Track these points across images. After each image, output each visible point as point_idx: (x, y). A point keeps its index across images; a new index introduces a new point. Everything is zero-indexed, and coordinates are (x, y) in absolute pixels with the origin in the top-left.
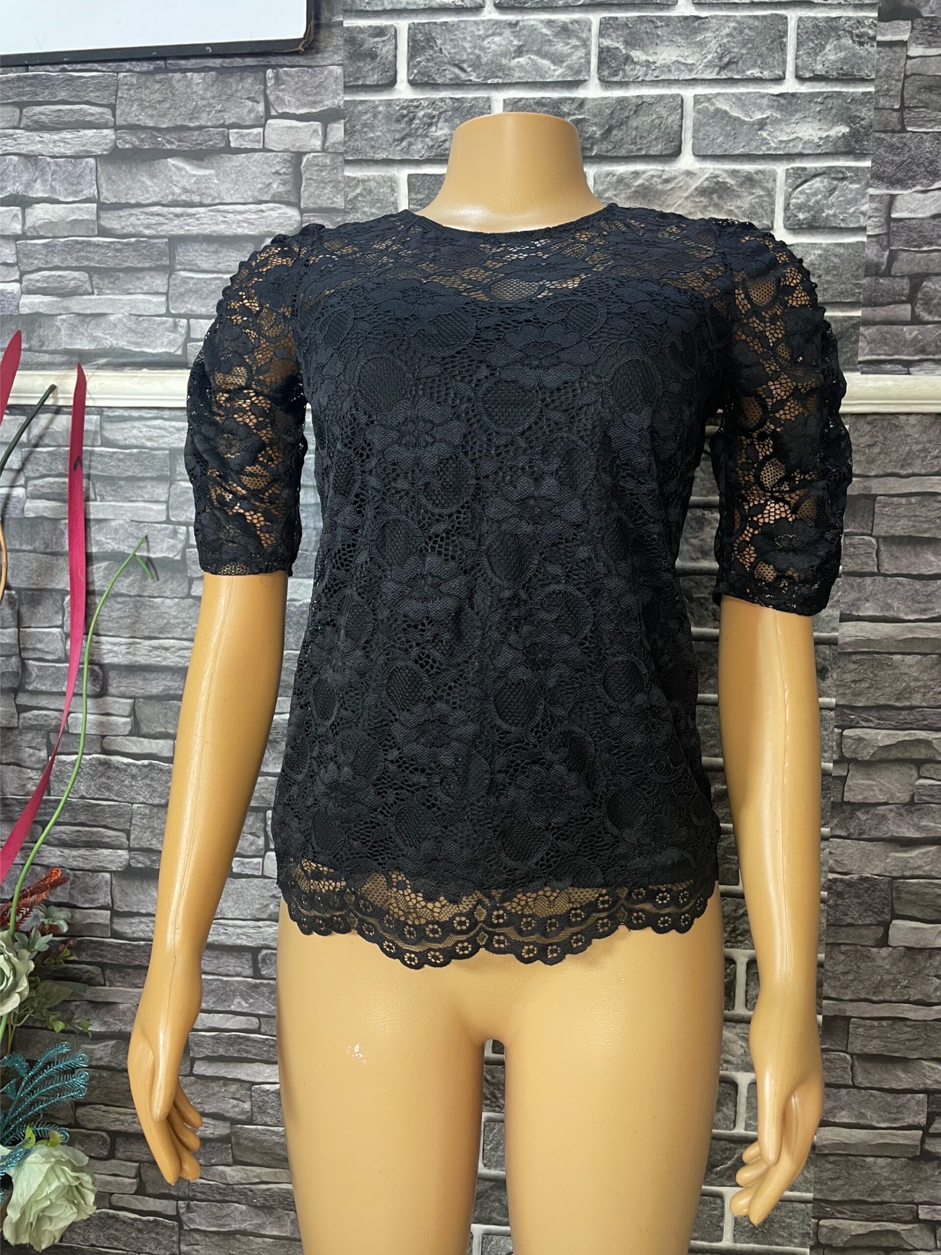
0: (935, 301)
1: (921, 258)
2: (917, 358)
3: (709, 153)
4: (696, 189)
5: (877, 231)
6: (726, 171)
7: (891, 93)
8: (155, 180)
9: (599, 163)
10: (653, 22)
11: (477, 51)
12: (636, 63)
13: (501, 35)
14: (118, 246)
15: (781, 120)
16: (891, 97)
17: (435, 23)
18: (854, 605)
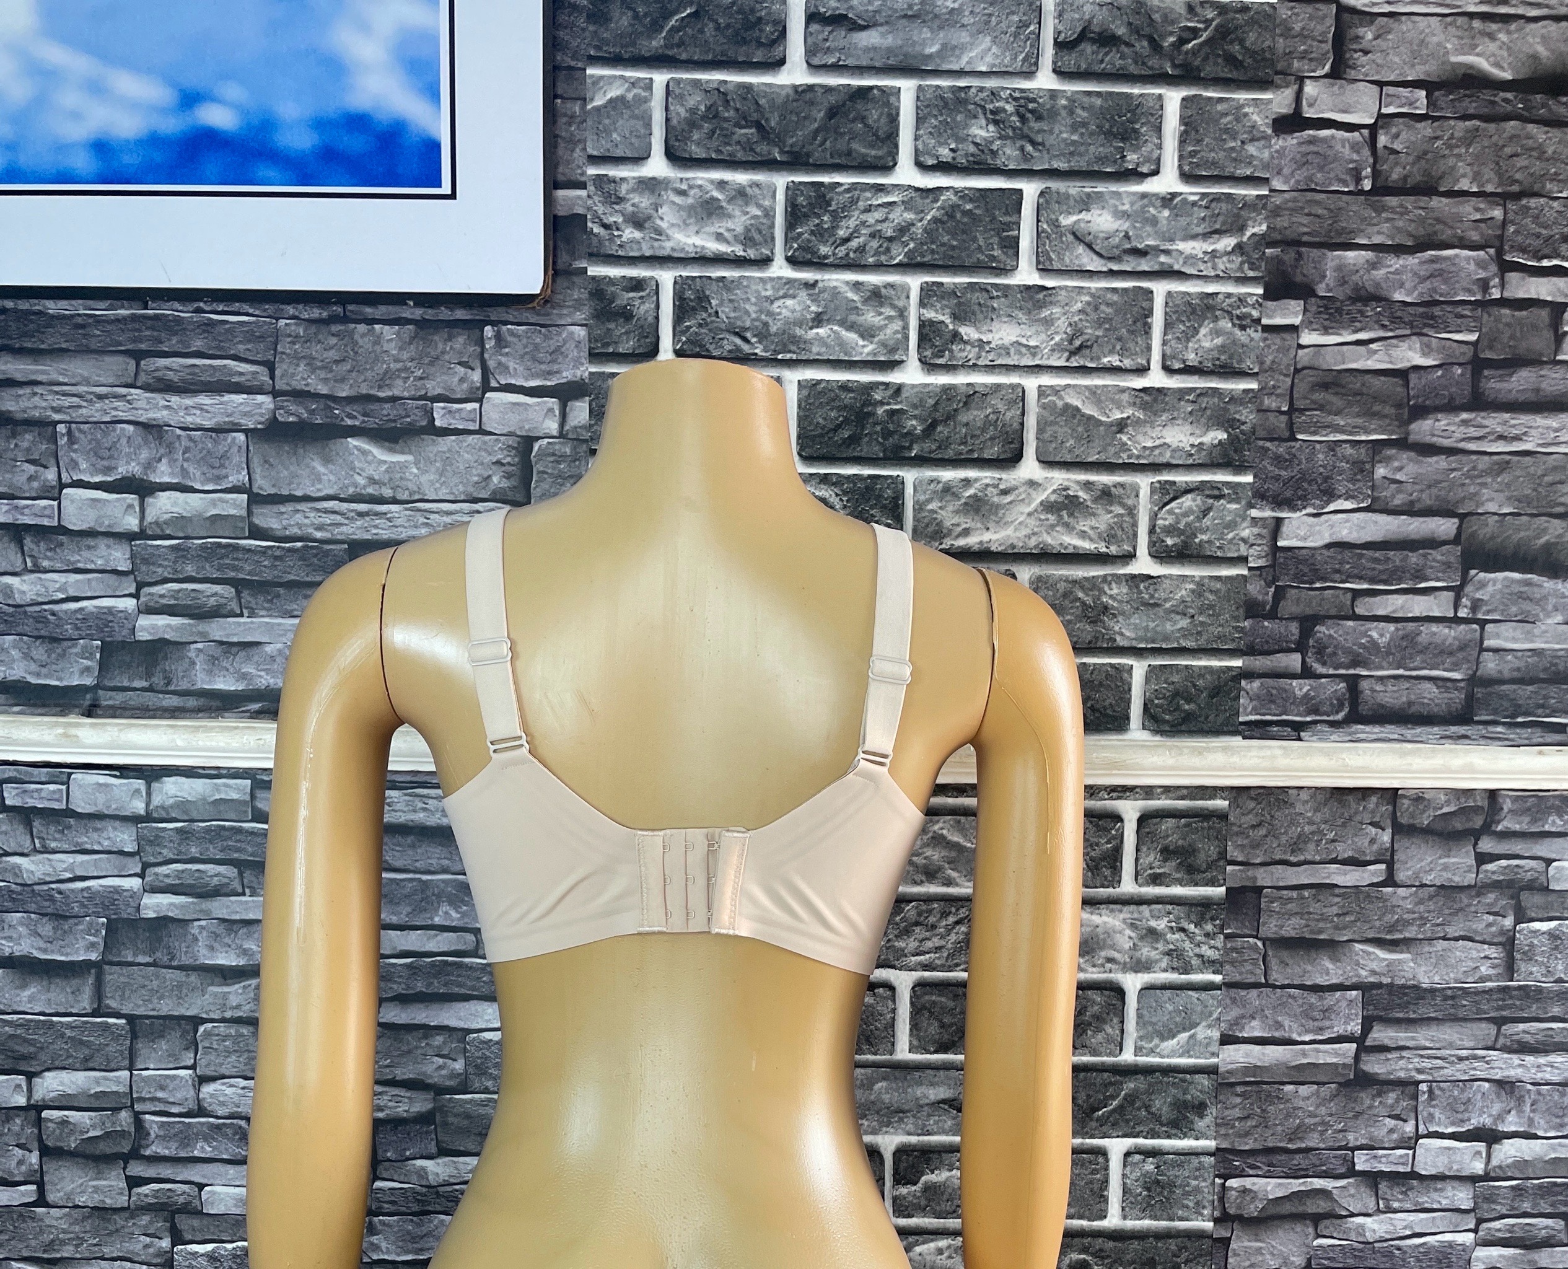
0: (1329, 650)
1: (1315, 597)
2: (1308, 719)
3: (1057, 459)
4: (1042, 503)
5: (1261, 563)
6: (1078, 482)
7: (1279, 391)
8: (331, 466)
9: (920, 466)
10: (988, 291)
11: (763, 317)
12: (966, 343)
13: (794, 297)
14: (278, 553)
15: (1145, 421)
16: (1278, 396)
17: (710, 277)
18: (1237, 1024)
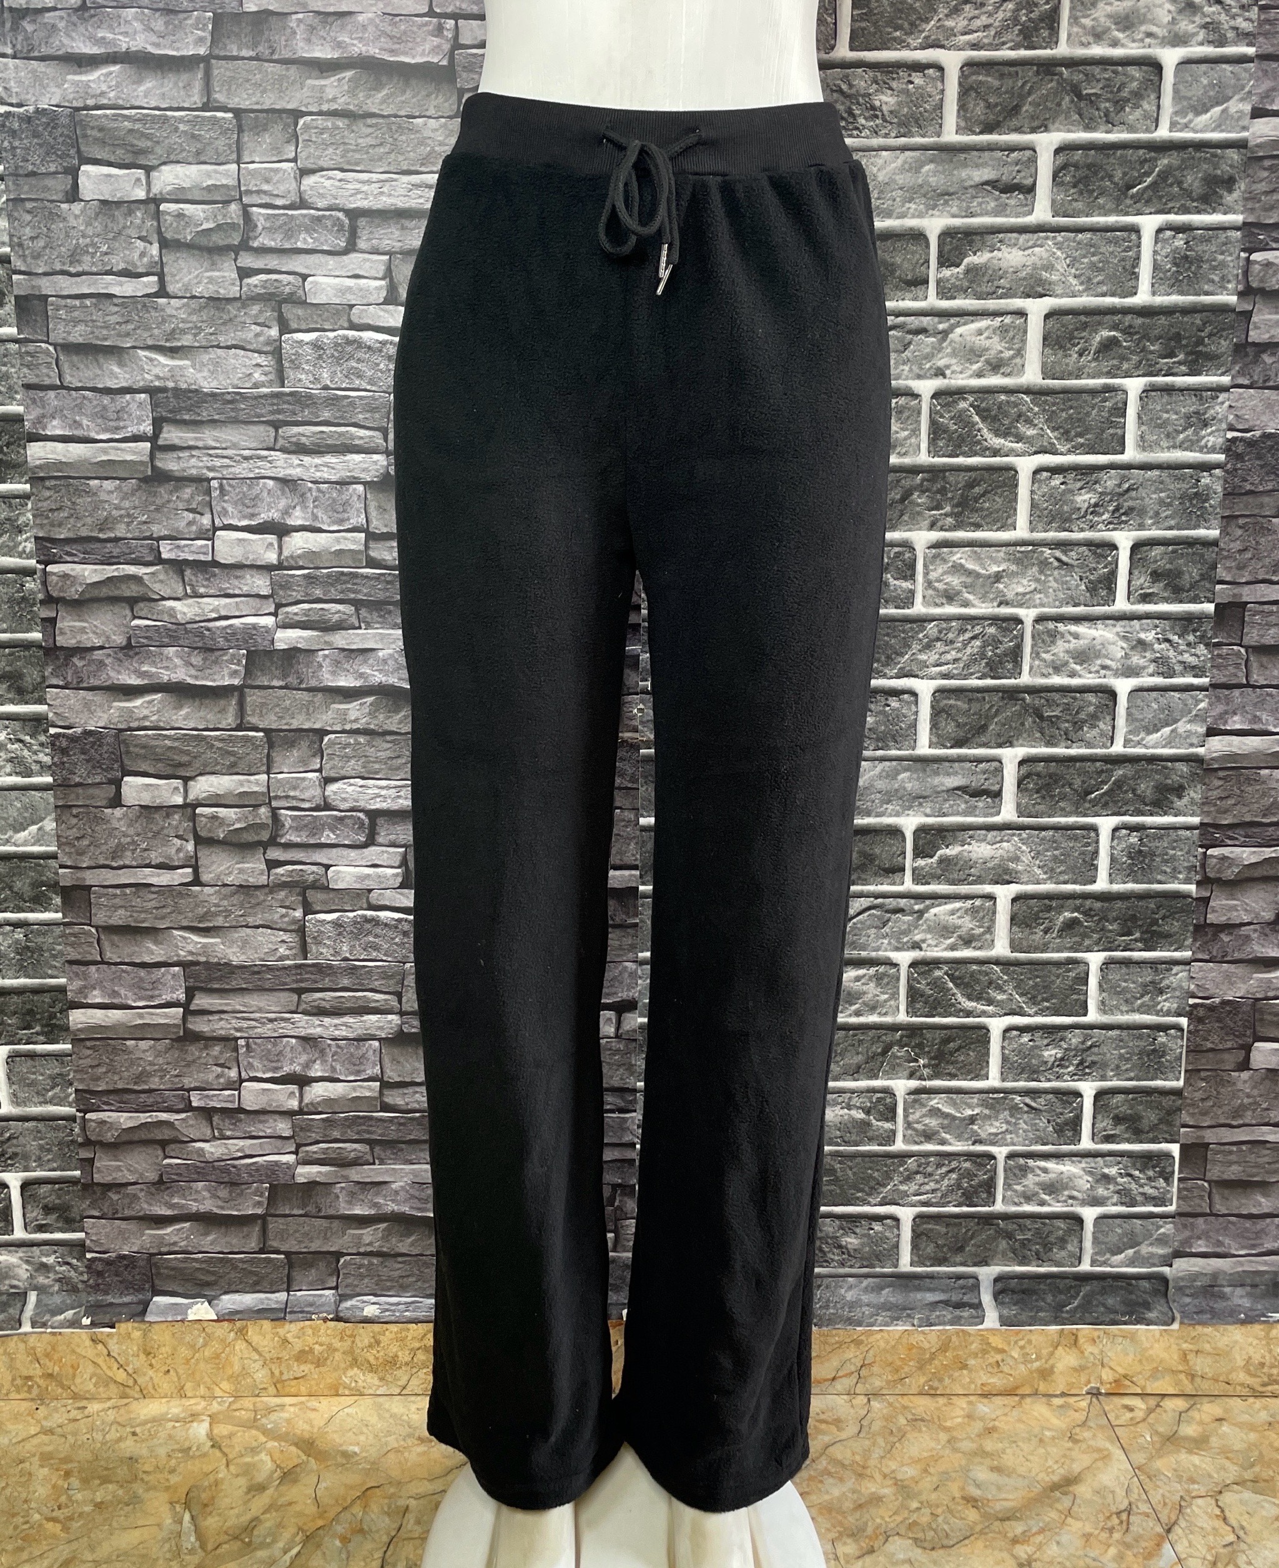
18: (1267, 97)
